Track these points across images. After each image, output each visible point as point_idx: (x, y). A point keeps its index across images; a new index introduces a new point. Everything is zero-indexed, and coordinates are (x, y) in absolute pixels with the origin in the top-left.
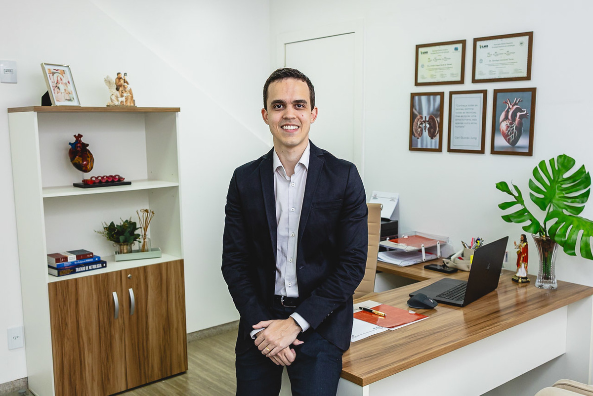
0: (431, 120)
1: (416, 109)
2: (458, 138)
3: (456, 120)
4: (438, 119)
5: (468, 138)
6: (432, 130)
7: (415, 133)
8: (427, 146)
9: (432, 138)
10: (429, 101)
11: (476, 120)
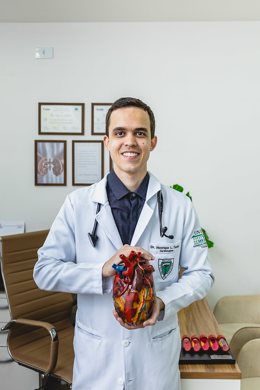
0: (55, 162)
1: (40, 153)
2: (81, 175)
3: (79, 162)
4: (63, 161)
5: (89, 175)
6: (57, 170)
7: (40, 172)
8: (52, 180)
9: (57, 175)
10: (53, 148)
11: (96, 162)
